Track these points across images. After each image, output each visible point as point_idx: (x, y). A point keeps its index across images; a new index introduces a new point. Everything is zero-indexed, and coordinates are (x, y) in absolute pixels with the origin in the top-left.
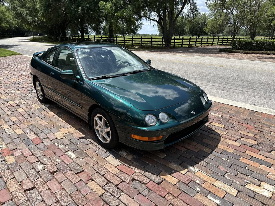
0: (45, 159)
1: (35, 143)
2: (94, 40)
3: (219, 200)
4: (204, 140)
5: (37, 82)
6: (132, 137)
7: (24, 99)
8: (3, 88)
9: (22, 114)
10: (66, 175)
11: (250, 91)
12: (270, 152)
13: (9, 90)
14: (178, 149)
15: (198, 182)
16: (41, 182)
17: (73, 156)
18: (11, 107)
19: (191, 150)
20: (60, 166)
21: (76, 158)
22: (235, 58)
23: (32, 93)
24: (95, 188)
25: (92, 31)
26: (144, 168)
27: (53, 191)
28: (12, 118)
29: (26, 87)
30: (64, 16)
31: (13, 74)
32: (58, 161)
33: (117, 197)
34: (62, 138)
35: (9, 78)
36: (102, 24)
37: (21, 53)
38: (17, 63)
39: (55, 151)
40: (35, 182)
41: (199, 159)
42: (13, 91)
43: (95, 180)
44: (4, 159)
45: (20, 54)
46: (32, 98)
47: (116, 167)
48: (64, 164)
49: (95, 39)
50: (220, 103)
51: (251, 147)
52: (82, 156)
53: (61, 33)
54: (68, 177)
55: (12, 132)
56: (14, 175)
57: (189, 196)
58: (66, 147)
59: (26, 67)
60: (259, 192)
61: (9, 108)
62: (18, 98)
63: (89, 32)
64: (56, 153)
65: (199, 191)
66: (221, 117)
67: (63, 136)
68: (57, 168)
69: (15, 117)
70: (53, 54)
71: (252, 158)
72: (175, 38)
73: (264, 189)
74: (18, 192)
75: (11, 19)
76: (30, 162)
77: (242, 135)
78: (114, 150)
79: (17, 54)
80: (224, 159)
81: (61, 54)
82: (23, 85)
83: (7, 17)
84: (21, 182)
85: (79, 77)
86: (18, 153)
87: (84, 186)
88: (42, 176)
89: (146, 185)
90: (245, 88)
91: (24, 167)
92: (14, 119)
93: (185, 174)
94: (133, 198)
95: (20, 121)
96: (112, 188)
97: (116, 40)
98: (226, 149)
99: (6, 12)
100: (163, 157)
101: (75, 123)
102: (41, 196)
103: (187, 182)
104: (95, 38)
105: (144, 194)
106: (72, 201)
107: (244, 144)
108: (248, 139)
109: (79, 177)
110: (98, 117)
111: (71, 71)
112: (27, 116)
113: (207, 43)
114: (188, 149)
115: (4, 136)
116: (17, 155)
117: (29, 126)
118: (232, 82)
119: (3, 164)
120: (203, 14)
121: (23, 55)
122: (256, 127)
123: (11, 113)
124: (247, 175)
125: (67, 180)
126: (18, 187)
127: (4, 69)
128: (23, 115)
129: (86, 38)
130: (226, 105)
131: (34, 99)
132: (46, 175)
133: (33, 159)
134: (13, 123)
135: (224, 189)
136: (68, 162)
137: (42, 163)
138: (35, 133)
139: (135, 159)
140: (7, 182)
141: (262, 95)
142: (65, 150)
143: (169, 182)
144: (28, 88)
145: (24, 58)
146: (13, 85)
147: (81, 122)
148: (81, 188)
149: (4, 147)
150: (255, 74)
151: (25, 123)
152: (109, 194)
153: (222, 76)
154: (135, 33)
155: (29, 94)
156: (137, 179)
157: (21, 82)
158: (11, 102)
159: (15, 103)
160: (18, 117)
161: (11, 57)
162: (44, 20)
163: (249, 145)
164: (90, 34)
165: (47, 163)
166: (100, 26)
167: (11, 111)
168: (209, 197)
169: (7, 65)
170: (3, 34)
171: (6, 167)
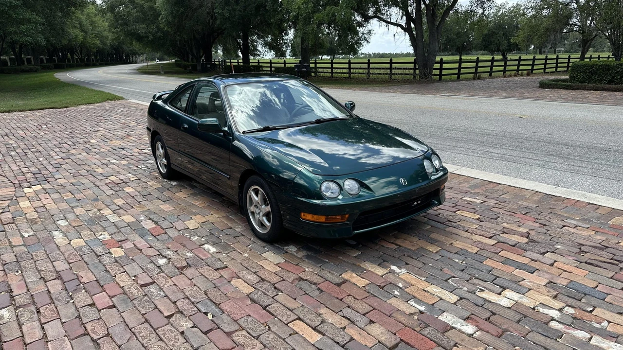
0: (169, 252)
1: (154, 234)
2: (269, 69)
3: (424, 306)
4: (433, 236)
5: (159, 143)
6: (303, 217)
7: (135, 173)
8: (97, 156)
9: (132, 195)
10: (200, 271)
11: (561, 161)
12: (544, 253)
13: (108, 159)
14: (383, 246)
15: (400, 285)
16: (163, 277)
17: (213, 250)
18: (113, 185)
19: (405, 248)
20: (192, 261)
21: (217, 253)
22: (569, 100)
23: (148, 165)
24: (242, 286)
25: (266, 50)
26: (320, 267)
27: (181, 288)
28: (115, 201)
29: (136, 154)
30: (209, 21)
31: (114, 133)
32: (189, 255)
33: (272, 296)
34: (197, 227)
35: (105, 139)
36: (287, 34)
37: (125, 97)
38: (117, 114)
39: (185, 243)
40: (156, 277)
41: (413, 258)
42: (115, 161)
43: (242, 277)
44: (108, 251)
45: (122, 98)
46: (148, 171)
47: (276, 265)
48: (197, 258)
49: (271, 67)
50: (490, 182)
51: (514, 246)
52: (227, 250)
53: (202, 56)
54: (202, 273)
55: (118, 219)
56: (124, 269)
57: (379, 299)
58: (203, 239)
59: (136, 121)
60: (494, 300)
61: (110, 186)
62: (124, 172)
63: (260, 52)
64: (187, 246)
65: (397, 295)
66: (481, 203)
67: (197, 225)
68: (187, 263)
69: (121, 199)
70: (187, 96)
71: (506, 261)
72: (442, 59)
73: (506, 297)
74: (131, 286)
75: (105, 30)
76: (146, 256)
77: (505, 230)
78: (278, 244)
79: (117, 97)
80: (457, 260)
81: (200, 95)
82: (131, 152)
83: (97, 25)
84: (135, 276)
85: (226, 129)
86: (128, 245)
87: (226, 284)
88: (165, 271)
89: (318, 286)
90: (554, 156)
91: (138, 261)
92: (120, 202)
93: (383, 275)
94: (295, 299)
95: (129, 204)
96: (266, 286)
97: (316, 68)
98: (466, 248)
99: (96, 15)
100: (356, 255)
101: (220, 208)
102: (164, 292)
103: (382, 285)
104: (271, 65)
105: (312, 296)
106: (207, 297)
107: (503, 243)
108: (514, 236)
109: (220, 273)
110: (254, 190)
111: (215, 119)
112: (140, 199)
113: (518, 70)
114: (400, 246)
115: (105, 224)
116: (127, 247)
117: (143, 212)
118: (532, 145)
119: (108, 257)
120: (515, 5)
121: (129, 100)
122: (538, 219)
123: (114, 193)
124: (486, 281)
125: (202, 276)
126: (130, 282)
127: (96, 126)
128: (133, 197)
129: (252, 66)
130: (500, 186)
131: (152, 173)
132: (170, 269)
133: (151, 252)
134: (119, 208)
135: (438, 295)
136: (205, 256)
137: (166, 257)
138: (153, 221)
139: (308, 257)
140: (115, 276)
141: (582, 169)
142: (200, 242)
143: (355, 284)
144: (141, 157)
145: (131, 105)
146: (115, 152)
147: (228, 207)
148: (221, 285)
149: (107, 237)
150: (589, 131)
151: (138, 207)
152: (260, 293)
153: (515, 134)
154: (355, 52)
155: (143, 166)
156: (305, 278)
157: (127, 147)
158: (113, 178)
159: (120, 179)
160: (126, 199)
161: (107, 105)
162: (170, 30)
163: (510, 243)
164: (261, 56)
165: (173, 257)
166: (283, 39)
167: (114, 191)
168: (412, 302)
169: (100, 118)
170: (88, 60)
171: (113, 260)
